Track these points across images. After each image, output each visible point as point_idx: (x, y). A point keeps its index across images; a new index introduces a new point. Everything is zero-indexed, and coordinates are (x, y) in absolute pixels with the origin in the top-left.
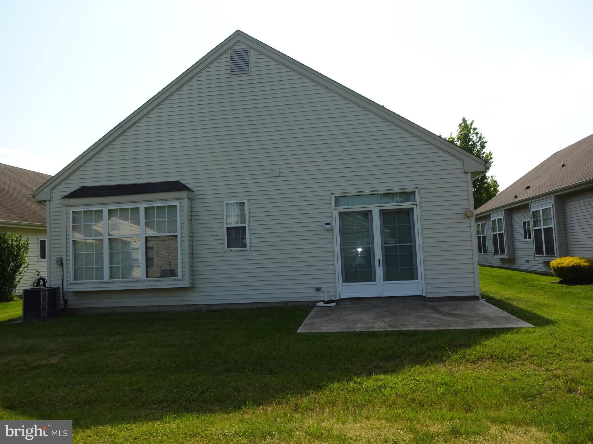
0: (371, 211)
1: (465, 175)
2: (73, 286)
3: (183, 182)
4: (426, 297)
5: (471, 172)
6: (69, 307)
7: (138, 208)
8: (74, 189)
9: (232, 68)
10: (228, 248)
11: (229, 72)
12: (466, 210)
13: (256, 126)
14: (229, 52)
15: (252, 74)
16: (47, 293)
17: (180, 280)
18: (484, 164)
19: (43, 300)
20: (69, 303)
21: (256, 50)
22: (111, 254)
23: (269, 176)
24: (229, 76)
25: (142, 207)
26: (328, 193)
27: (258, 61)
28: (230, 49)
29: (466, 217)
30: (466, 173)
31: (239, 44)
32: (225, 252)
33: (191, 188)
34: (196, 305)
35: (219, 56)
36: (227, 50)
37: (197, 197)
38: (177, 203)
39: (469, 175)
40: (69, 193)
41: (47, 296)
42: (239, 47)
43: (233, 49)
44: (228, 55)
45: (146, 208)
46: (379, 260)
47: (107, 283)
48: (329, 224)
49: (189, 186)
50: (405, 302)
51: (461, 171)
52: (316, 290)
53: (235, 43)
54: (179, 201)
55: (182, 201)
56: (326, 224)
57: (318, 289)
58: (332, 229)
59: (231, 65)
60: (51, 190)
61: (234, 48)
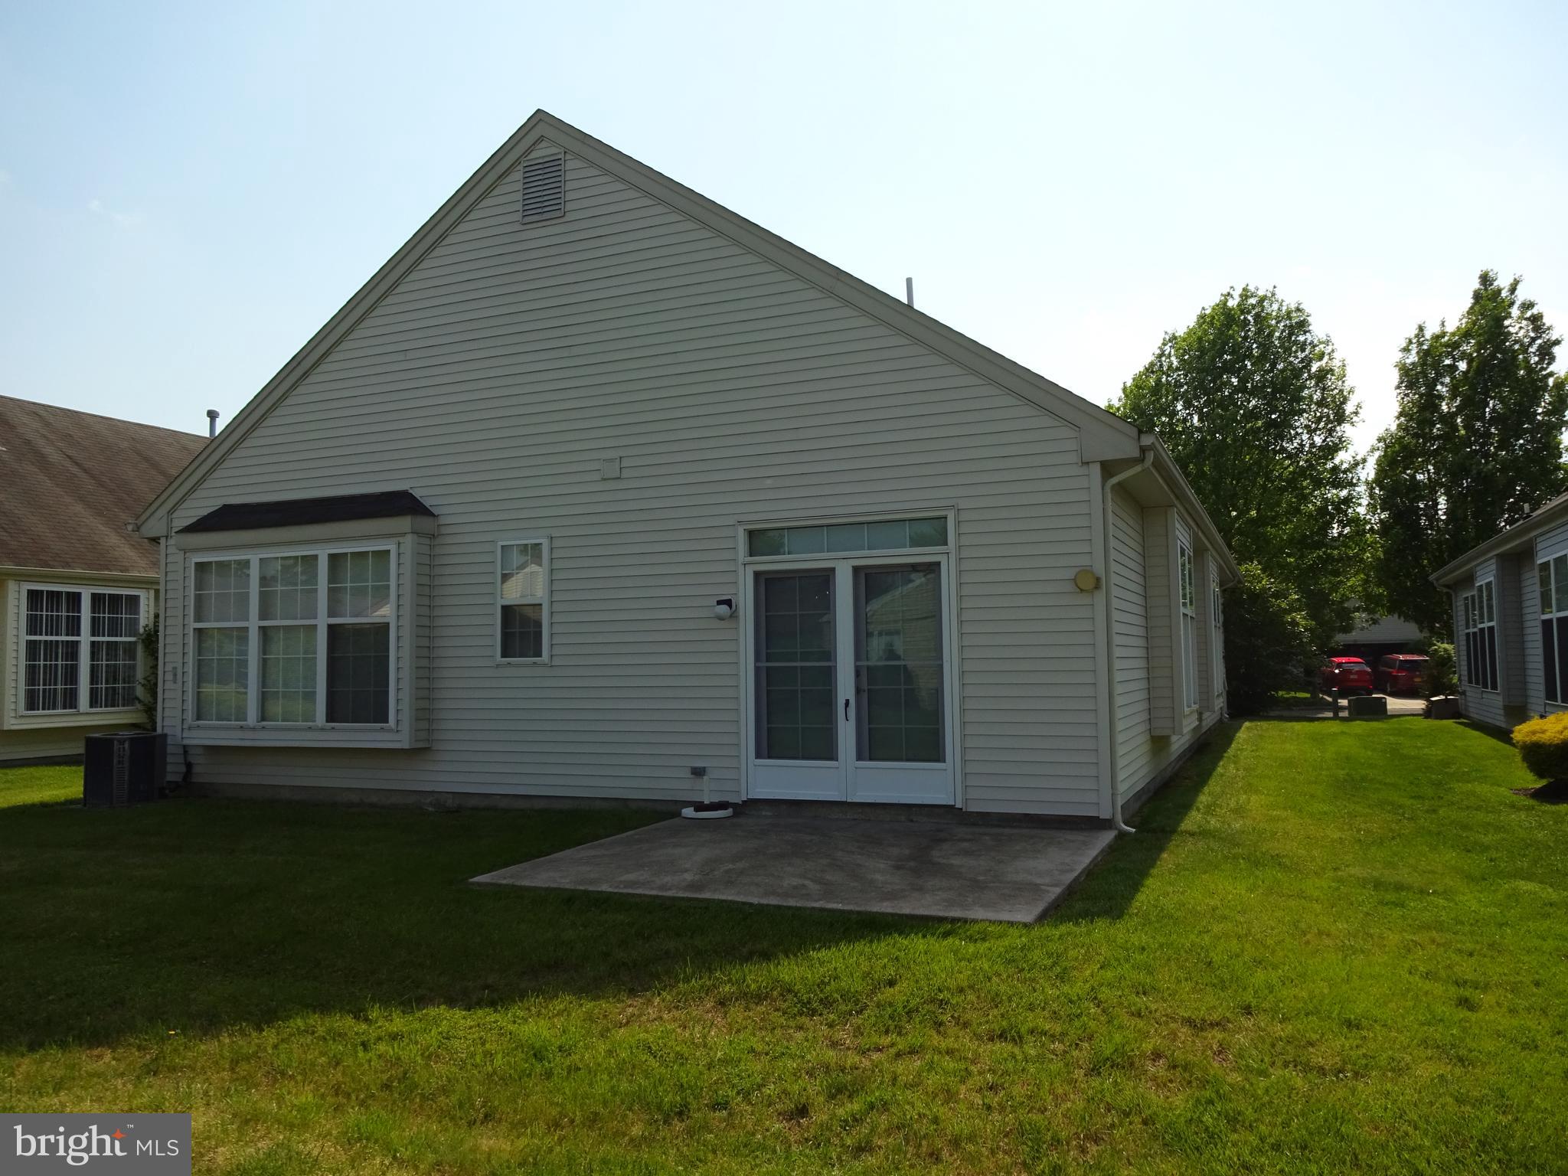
0: (833, 570)
1: (1083, 470)
2: (194, 733)
3: (417, 493)
4: (964, 810)
5: (1101, 462)
6: (194, 780)
7: (316, 557)
8: (205, 512)
9: (526, 208)
10: (504, 655)
11: (518, 216)
12: (1077, 569)
13: (575, 351)
14: (520, 167)
15: (569, 217)
16: (127, 745)
17: (390, 730)
18: (1137, 437)
19: (119, 762)
20: (196, 769)
21: (579, 156)
22: (264, 664)
23: (596, 476)
24: (517, 227)
25: (323, 554)
26: (731, 521)
27: (585, 183)
28: (522, 159)
29: (1078, 590)
30: (1088, 463)
31: (543, 144)
32: (498, 666)
33: (432, 510)
34: (433, 792)
35: (499, 177)
36: (517, 162)
37: (444, 530)
38: (392, 547)
39: (1096, 470)
40: (195, 520)
41: (128, 752)
42: (542, 152)
43: (528, 158)
44: (517, 175)
45: (333, 558)
46: (847, 703)
47: (254, 729)
48: (728, 602)
49: (427, 503)
50: (912, 821)
51: (1073, 458)
52: (692, 774)
53: (534, 144)
54: (396, 540)
55: (401, 540)
56: (719, 603)
57: (698, 772)
58: (734, 616)
59: (524, 200)
60: (169, 512)
61: (533, 155)
